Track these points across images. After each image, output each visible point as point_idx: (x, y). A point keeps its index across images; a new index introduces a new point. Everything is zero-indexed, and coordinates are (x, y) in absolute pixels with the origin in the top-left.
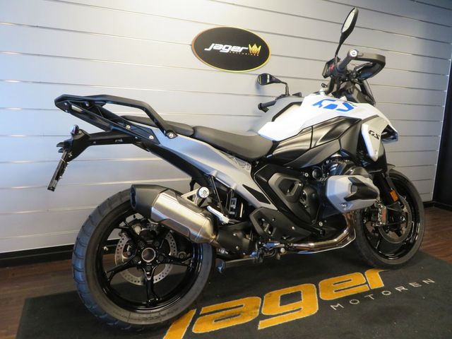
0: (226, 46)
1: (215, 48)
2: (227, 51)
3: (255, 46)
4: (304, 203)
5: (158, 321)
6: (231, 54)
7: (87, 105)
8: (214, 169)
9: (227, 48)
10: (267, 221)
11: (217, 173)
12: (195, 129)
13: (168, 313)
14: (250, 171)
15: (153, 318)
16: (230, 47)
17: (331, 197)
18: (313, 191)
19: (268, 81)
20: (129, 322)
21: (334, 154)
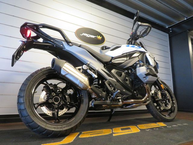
0: (88, 35)
1: (84, 35)
2: (89, 36)
3: (99, 37)
4: (127, 82)
5: (61, 130)
6: (90, 38)
7: (35, 28)
8: (88, 61)
9: (89, 35)
10: (113, 86)
11: (90, 63)
12: (80, 45)
13: (67, 126)
14: (103, 66)
15: (58, 128)
16: (90, 35)
17: (139, 75)
18: (130, 78)
19: (104, 49)
20: (46, 128)
21: (137, 62)
